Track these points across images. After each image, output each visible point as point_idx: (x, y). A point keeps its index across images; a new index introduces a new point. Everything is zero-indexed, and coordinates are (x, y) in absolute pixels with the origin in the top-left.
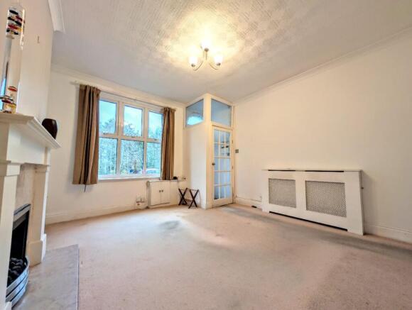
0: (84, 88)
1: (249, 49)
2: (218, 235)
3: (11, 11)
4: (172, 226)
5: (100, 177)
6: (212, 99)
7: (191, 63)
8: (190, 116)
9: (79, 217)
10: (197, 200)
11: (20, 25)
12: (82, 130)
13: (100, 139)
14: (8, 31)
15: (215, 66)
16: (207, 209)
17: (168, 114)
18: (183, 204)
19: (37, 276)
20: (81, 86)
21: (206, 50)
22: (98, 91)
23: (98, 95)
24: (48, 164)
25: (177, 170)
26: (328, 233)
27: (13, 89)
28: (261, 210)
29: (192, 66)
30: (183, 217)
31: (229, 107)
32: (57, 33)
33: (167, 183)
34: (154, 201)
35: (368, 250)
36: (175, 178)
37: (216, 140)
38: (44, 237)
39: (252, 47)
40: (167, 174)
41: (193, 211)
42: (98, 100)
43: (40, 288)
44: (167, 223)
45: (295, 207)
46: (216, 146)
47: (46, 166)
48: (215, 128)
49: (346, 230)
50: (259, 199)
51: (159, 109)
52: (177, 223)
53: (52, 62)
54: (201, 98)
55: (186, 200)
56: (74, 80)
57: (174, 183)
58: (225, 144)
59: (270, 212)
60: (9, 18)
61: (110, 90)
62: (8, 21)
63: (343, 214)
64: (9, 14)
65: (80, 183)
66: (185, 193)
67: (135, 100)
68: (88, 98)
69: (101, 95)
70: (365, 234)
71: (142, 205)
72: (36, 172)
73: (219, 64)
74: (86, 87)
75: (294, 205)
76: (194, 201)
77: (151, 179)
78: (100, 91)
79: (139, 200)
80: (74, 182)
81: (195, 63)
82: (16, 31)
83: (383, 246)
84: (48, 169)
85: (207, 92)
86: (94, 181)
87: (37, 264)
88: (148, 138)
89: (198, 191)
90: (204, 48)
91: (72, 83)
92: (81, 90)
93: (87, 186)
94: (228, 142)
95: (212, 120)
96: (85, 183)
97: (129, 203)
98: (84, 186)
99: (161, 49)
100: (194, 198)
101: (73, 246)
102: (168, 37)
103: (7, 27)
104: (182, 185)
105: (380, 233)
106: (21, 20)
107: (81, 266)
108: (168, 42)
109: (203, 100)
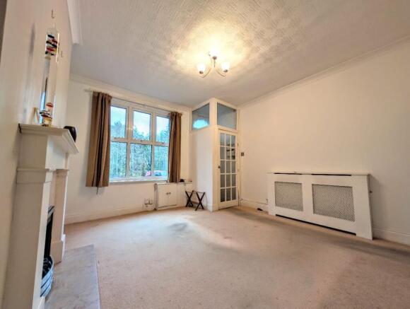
0: (96, 95)
1: (255, 56)
2: (226, 238)
3: (49, 36)
4: (181, 228)
5: (111, 180)
6: (218, 104)
7: (199, 70)
8: (196, 120)
9: (91, 219)
10: (204, 203)
11: (55, 47)
12: (95, 135)
13: (111, 143)
14: (46, 53)
15: (223, 73)
16: (213, 211)
17: (175, 118)
18: (190, 206)
19: (60, 274)
20: (94, 92)
21: (215, 58)
22: (110, 97)
23: (109, 102)
24: (68, 168)
25: (184, 173)
26: (337, 237)
27: (50, 105)
28: (267, 213)
29: (201, 73)
30: (191, 219)
31: (235, 110)
32: (75, 46)
33: (174, 185)
34: (162, 202)
35: (378, 255)
36: (182, 181)
37: (222, 143)
38: (63, 237)
39: (258, 54)
40: (174, 177)
41: (200, 213)
42: (110, 106)
43: (63, 285)
44: (176, 225)
45: (302, 210)
46: (222, 149)
47: (67, 170)
48: (222, 132)
49: (355, 234)
50: (265, 202)
51: (167, 113)
52: (185, 226)
53: (70, 72)
54: (207, 102)
55: (193, 203)
56: (88, 87)
57: (181, 185)
58: (231, 147)
59: (277, 215)
60: (48, 42)
61: (121, 96)
62: (46, 45)
63: (351, 218)
64: (47, 38)
65: (92, 186)
66: (191, 196)
67: (144, 105)
68: (101, 104)
69: (113, 101)
70: (374, 238)
71: (150, 207)
72: (58, 176)
73: (226, 71)
74: (99, 93)
75: (300, 208)
76: (200, 203)
77: (158, 181)
78: (111, 97)
79: (148, 202)
80: (87, 185)
81: (203, 70)
82: (52, 52)
83: (393, 250)
84: (68, 172)
85: (213, 97)
86: (106, 184)
87: (58, 263)
88: (156, 142)
89: (204, 193)
90: (212, 56)
91: (86, 91)
92: (94, 97)
93: (100, 189)
94: (233, 145)
95: (218, 124)
96: (97, 185)
97: (138, 204)
98: (96, 188)
99: (171, 58)
100: (200, 200)
101: (90, 246)
102: (178, 47)
103: (46, 50)
104: (189, 188)
105: (389, 238)
106: (57, 42)
107: (98, 265)
108: (178, 51)
109: (209, 104)
